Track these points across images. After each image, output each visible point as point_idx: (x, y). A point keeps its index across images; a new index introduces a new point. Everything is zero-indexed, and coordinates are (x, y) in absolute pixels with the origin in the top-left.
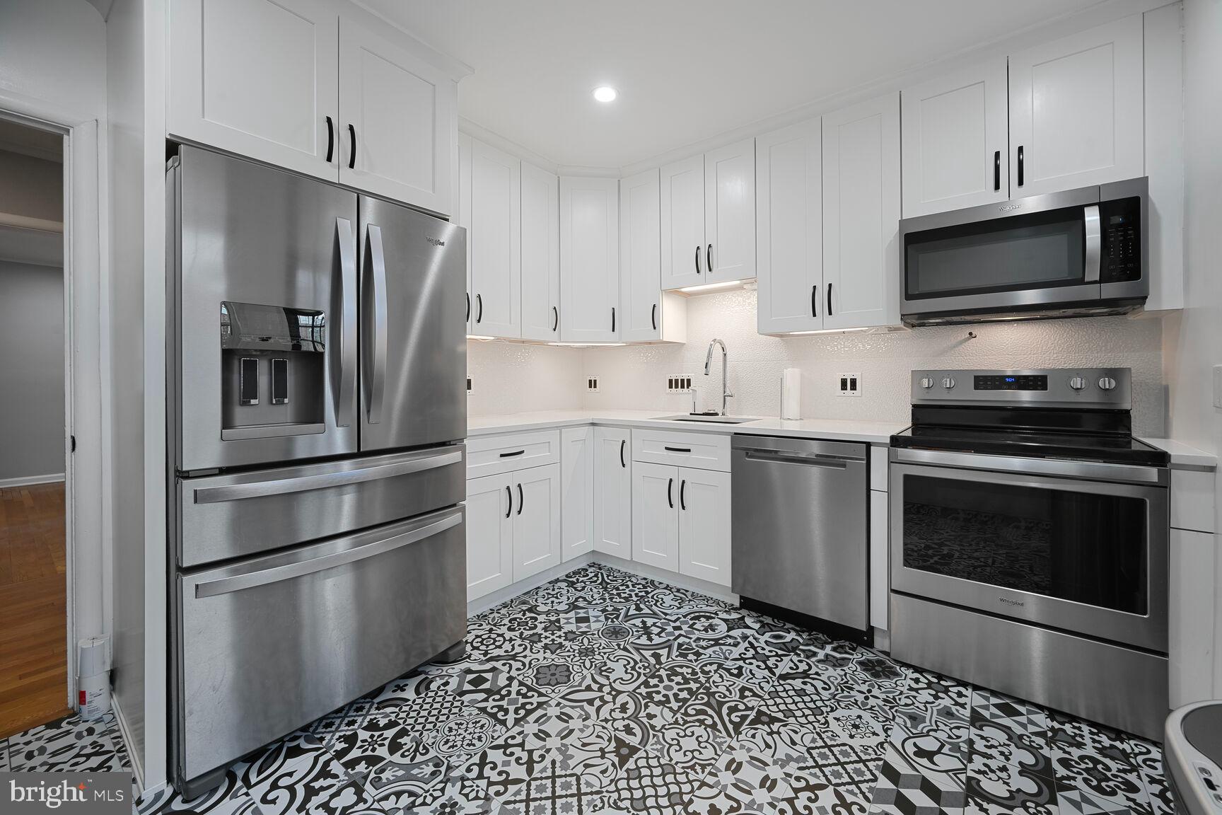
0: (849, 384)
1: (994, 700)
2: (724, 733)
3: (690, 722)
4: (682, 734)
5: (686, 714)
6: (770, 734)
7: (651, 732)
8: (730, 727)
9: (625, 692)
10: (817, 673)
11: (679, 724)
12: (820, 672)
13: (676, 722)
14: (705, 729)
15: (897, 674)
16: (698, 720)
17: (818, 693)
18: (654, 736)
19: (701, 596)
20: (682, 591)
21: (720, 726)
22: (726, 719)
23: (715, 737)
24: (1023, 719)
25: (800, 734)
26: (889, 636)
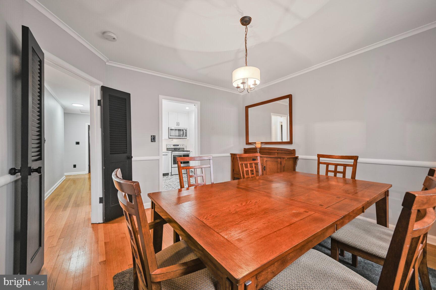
26: (171, 173)
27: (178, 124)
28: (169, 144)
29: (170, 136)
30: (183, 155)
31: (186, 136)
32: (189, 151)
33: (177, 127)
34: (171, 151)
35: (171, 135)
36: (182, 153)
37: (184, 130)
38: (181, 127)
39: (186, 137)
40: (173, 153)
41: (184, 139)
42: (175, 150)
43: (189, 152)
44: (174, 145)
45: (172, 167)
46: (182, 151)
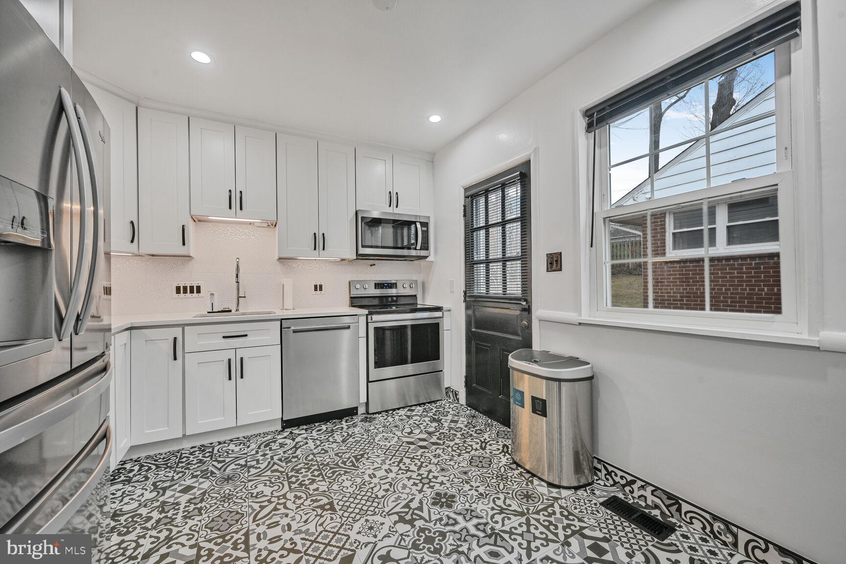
0: (318, 288)
1: (406, 410)
2: (354, 471)
3: (335, 478)
4: (339, 483)
5: (329, 478)
6: (367, 459)
7: (327, 493)
8: (352, 468)
9: (287, 493)
10: (352, 433)
11: (333, 482)
12: (353, 432)
13: (330, 483)
14: (345, 475)
15: (376, 418)
16: (337, 475)
17: (363, 438)
18: (330, 493)
19: (251, 436)
20: (234, 440)
21: (348, 471)
22: (347, 467)
23: (353, 474)
24: (416, 411)
25: (376, 452)
26: (367, 404)
27: (393, 199)
28: (358, 282)
29: (363, 246)
30: (412, 325)
31: (425, 246)
32: (438, 309)
33: (390, 210)
34: (366, 312)
35: (367, 244)
36: (405, 319)
37: (418, 225)
38: (404, 211)
39: (423, 253)
40: (376, 317)
41: (416, 262)
42: (384, 304)
43: (438, 314)
44: (379, 285)
45: (368, 381)
46: (408, 308)
